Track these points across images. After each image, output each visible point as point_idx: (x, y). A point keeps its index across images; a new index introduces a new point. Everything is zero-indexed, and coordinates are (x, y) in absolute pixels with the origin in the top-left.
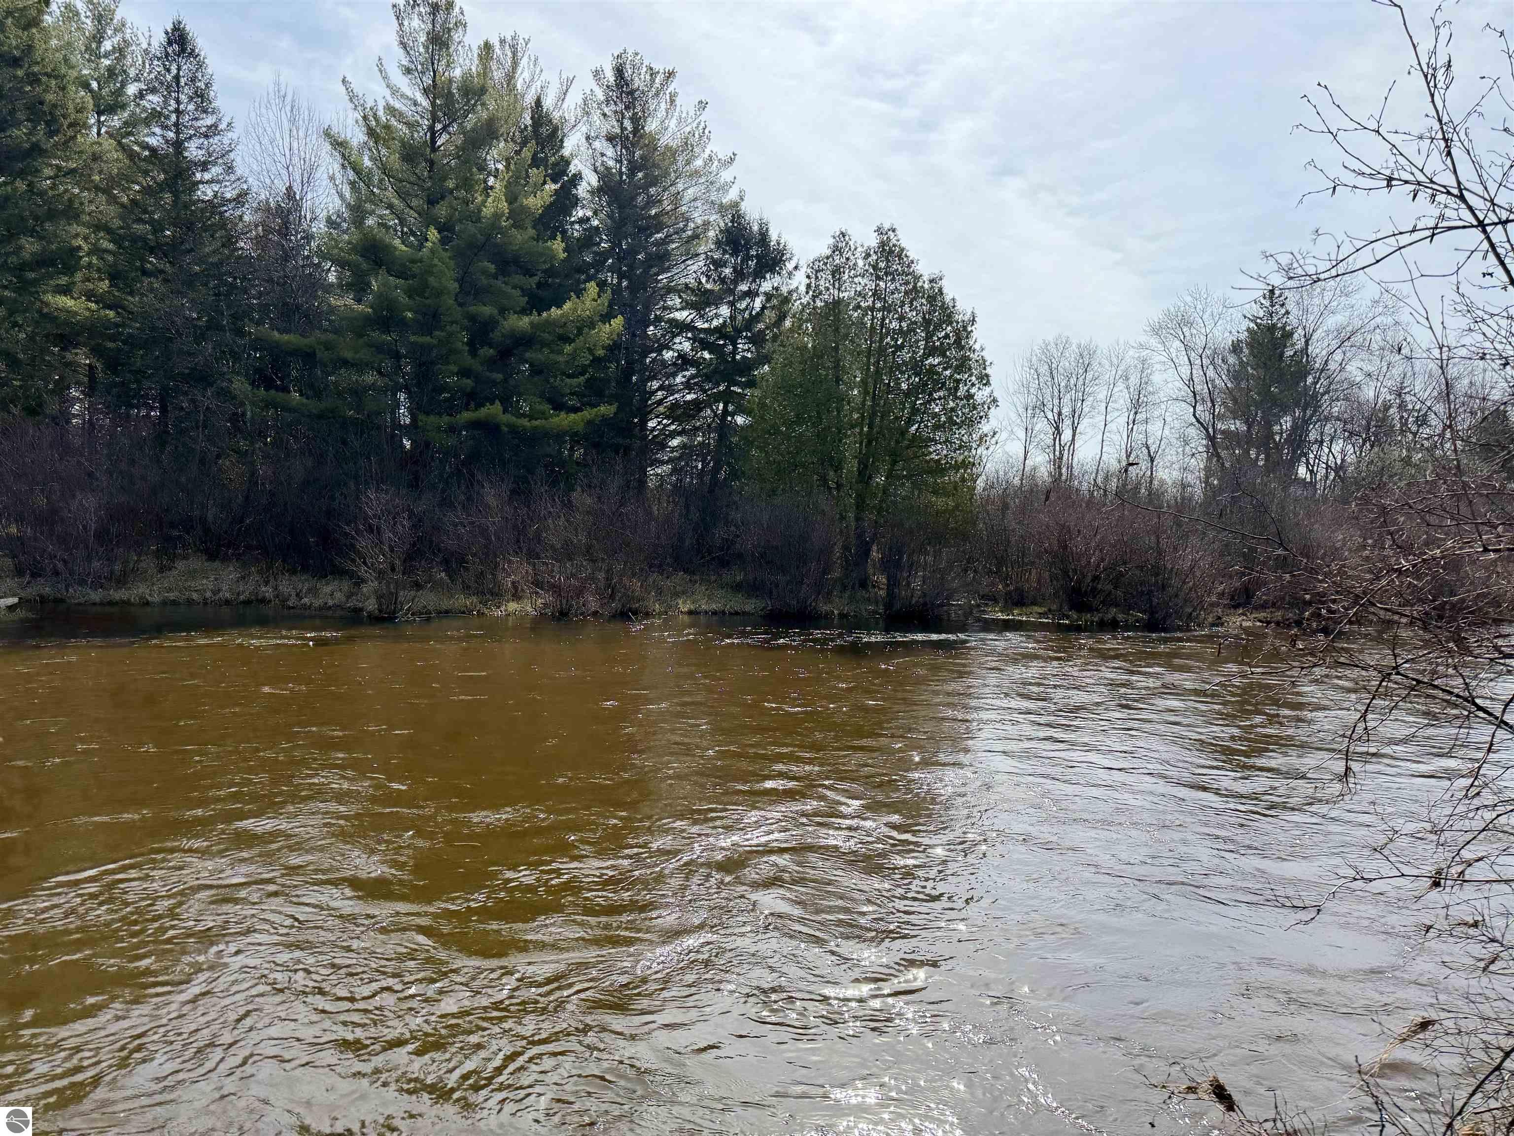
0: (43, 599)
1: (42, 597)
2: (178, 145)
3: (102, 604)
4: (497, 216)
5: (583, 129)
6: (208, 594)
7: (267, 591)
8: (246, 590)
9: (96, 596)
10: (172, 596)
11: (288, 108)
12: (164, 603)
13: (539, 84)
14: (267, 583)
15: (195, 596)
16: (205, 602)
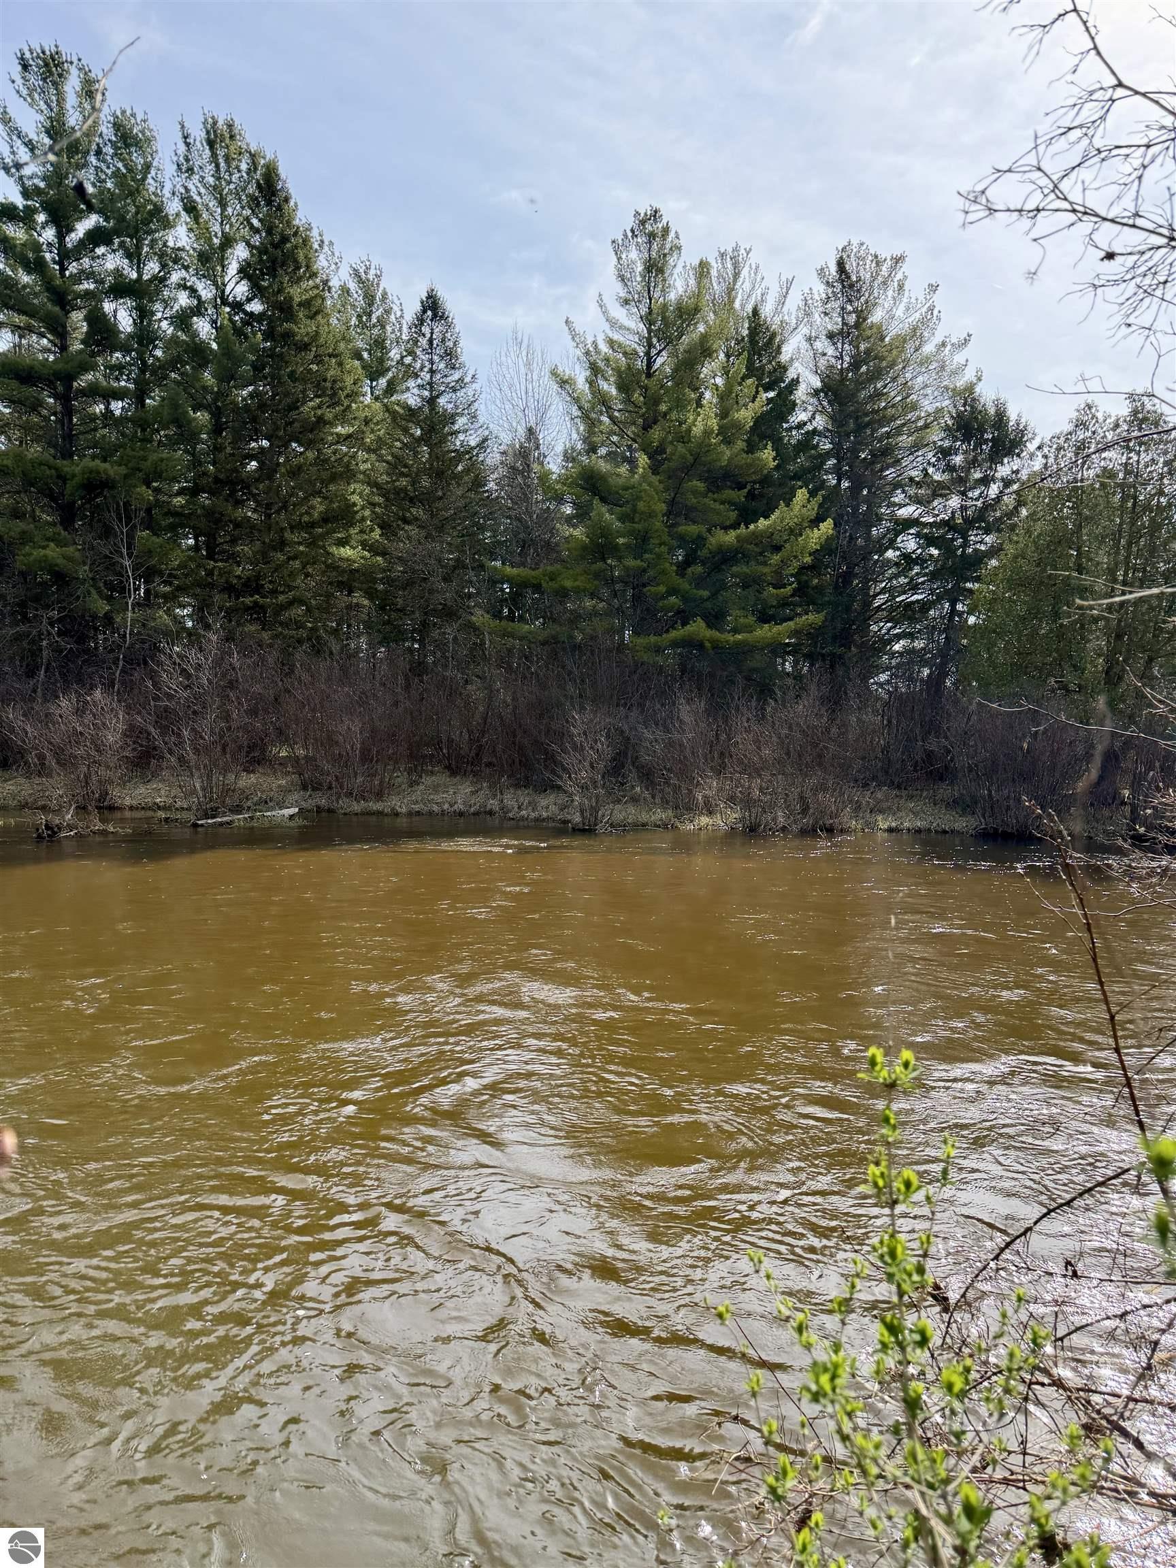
0: (319, 810)
1: (318, 807)
2: (432, 401)
3: (363, 814)
4: (707, 433)
5: (804, 330)
6: (446, 806)
7: (493, 804)
8: (477, 802)
9: (357, 807)
10: (416, 807)
11: (524, 353)
12: (410, 814)
13: (759, 292)
14: (495, 796)
15: (436, 808)
16: (443, 813)
